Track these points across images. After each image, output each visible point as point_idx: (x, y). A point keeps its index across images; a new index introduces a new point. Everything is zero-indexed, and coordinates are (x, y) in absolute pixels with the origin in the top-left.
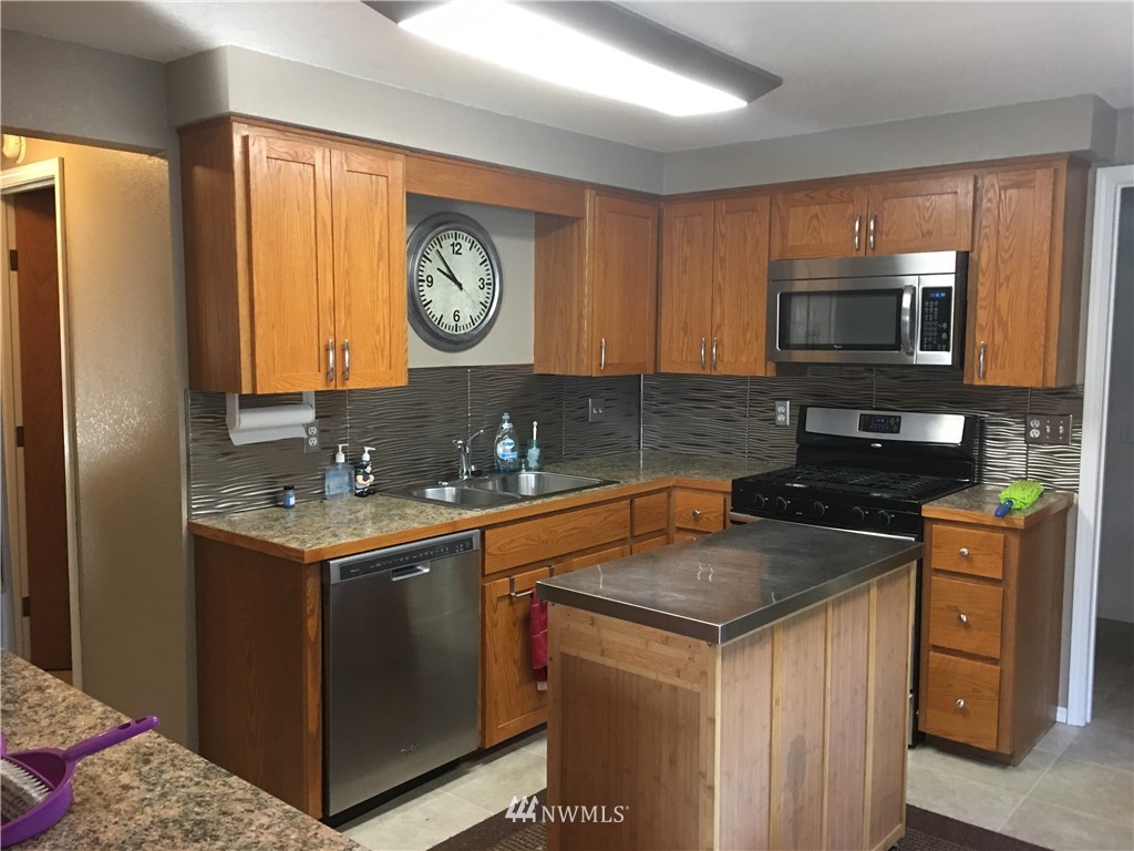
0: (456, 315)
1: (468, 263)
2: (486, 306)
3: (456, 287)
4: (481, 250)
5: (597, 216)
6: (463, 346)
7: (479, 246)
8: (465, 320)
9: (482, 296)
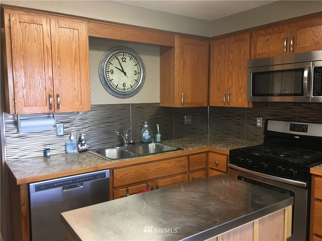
0: (124, 85)
1: (130, 65)
2: (137, 81)
3: (124, 74)
4: (135, 60)
5: (180, 46)
6: (127, 96)
7: (134, 59)
8: (128, 86)
9: (136, 77)
